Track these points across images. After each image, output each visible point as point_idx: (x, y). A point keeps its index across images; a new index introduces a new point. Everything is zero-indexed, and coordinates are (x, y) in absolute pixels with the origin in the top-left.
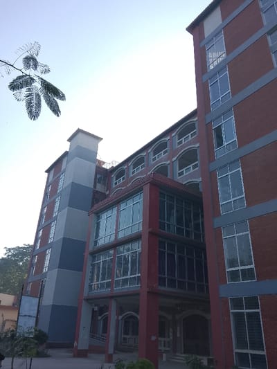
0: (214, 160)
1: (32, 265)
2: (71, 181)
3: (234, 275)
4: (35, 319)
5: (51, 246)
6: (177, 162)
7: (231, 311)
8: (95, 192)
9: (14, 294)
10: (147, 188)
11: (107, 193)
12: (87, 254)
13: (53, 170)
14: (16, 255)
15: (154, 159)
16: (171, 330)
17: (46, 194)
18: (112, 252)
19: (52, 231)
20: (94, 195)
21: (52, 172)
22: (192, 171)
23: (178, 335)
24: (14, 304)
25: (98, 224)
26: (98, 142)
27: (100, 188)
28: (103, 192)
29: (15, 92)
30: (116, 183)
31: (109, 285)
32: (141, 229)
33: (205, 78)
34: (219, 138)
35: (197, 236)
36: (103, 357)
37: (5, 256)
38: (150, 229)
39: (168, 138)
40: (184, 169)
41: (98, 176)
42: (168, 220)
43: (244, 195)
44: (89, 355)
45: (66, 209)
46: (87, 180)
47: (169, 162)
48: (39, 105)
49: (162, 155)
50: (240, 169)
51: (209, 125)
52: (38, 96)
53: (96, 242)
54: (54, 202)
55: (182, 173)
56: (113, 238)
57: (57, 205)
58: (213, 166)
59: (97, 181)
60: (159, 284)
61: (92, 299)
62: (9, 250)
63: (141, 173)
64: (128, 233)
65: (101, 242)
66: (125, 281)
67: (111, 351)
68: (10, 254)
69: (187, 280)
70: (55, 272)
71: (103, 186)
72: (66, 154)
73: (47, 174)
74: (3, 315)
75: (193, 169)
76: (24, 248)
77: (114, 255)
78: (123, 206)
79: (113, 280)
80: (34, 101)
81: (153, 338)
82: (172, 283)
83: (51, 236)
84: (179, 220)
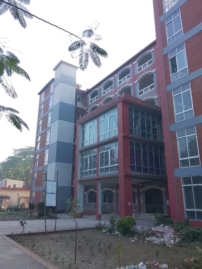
0: (170, 83)
1: (35, 161)
2: (59, 101)
3: (185, 163)
4: (55, 195)
5: (48, 147)
6: (138, 84)
7: (183, 185)
8: (77, 109)
9: (23, 180)
10: (120, 105)
11: (85, 108)
12: (77, 152)
13: (44, 93)
14: (20, 154)
15: (120, 83)
16: (137, 199)
17: (40, 111)
18: (95, 150)
19: (48, 137)
20: (76, 111)
21: (43, 94)
22: (149, 90)
23: (142, 202)
24: (24, 187)
25: (84, 132)
26: (76, 70)
27: (80, 105)
28: (82, 108)
29: (71, 52)
30: (92, 101)
31: (95, 172)
32: (117, 134)
33: (162, 18)
34: (174, 66)
35: (155, 137)
36: (95, 216)
37: (13, 155)
38: (124, 134)
39: (131, 66)
40: (143, 89)
41: (78, 96)
42: (135, 127)
43: (193, 108)
44: (84, 216)
45: (57, 121)
46: (70, 99)
47: (132, 84)
48: (87, 61)
49: (126, 79)
50: (190, 89)
51: (166, 56)
52: (87, 54)
53: (83, 144)
54: (47, 116)
55: (142, 92)
56: (96, 141)
57: (50, 118)
58: (169, 88)
59: (77, 100)
60: (132, 171)
61: (83, 181)
62: (16, 150)
63: (111, 93)
64: (107, 137)
65: (87, 144)
66: (107, 169)
67: (100, 212)
68: (17, 153)
69: (148, 167)
70: (54, 164)
71: (82, 104)
72: (53, 80)
73: (39, 96)
74: (18, 194)
75: (150, 89)
76: (26, 149)
77: (98, 152)
78: (101, 118)
79: (98, 169)
80: (84, 58)
81: (129, 204)
82: (139, 169)
83: (48, 140)
84: (143, 127)
